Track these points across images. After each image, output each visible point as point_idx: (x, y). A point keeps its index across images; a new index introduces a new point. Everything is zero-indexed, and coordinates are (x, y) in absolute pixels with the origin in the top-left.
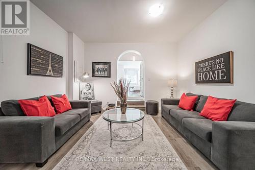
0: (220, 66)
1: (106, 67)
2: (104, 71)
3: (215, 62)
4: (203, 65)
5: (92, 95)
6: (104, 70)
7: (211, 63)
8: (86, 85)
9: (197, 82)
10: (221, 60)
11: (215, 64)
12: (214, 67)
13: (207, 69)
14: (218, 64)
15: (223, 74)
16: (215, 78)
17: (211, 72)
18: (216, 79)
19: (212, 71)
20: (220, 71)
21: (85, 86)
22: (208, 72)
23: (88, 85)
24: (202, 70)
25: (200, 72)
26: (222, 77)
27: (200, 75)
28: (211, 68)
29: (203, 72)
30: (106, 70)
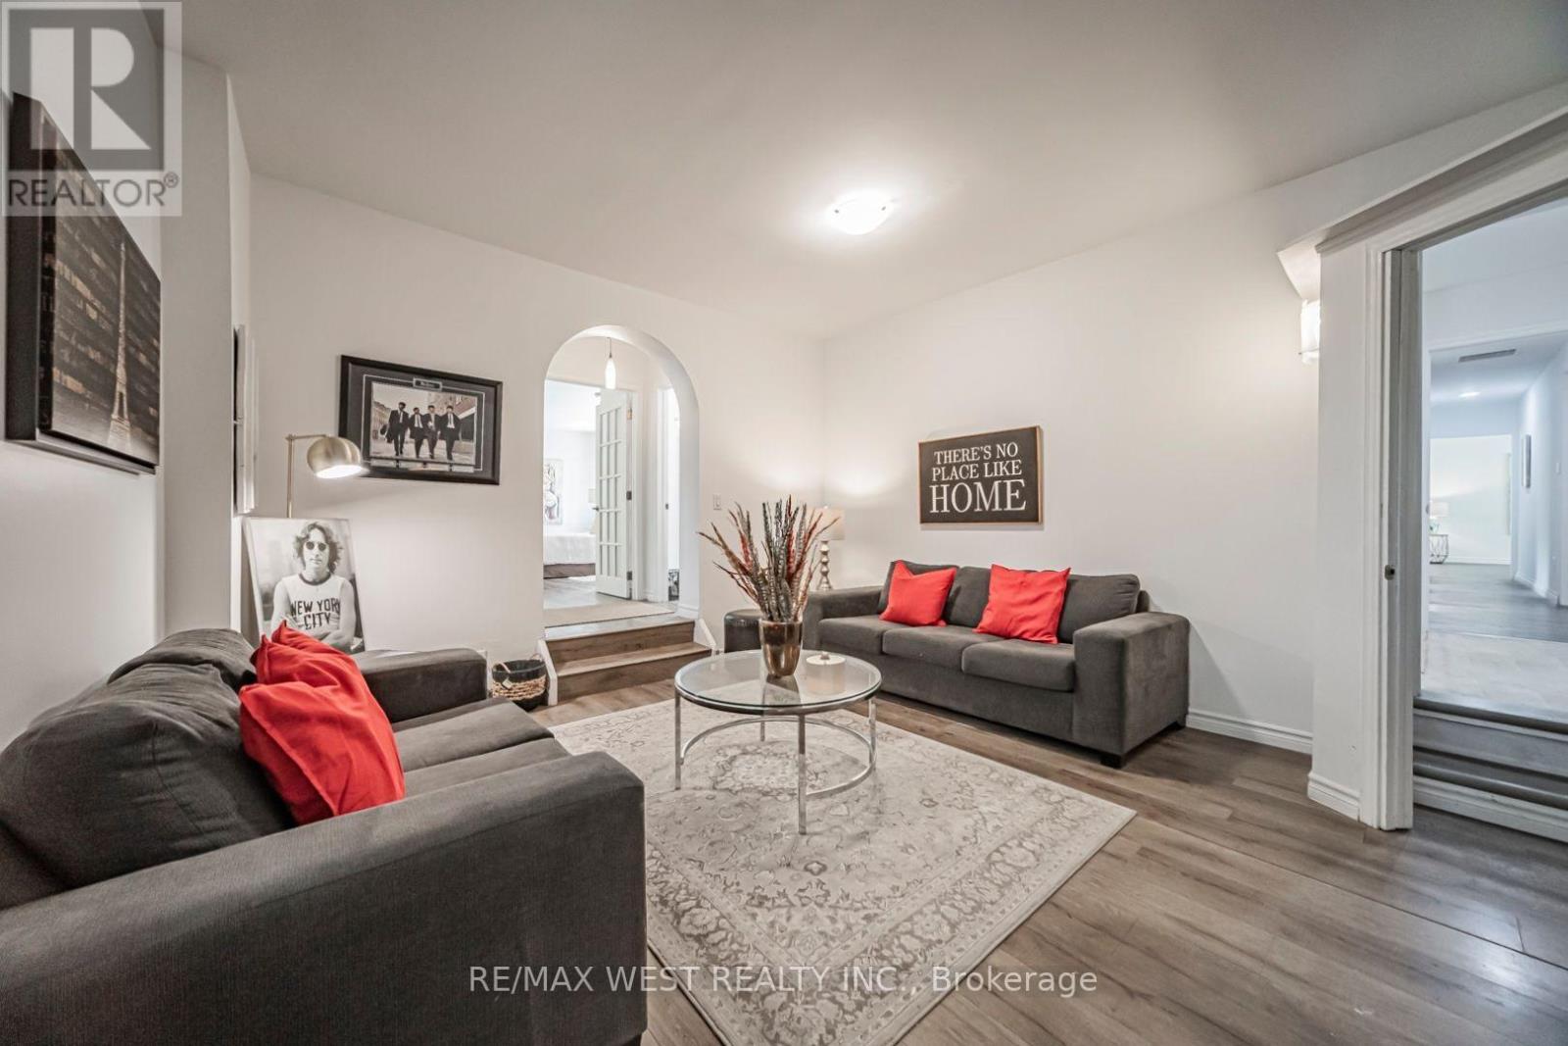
0: (1009, 467)
1: (468, 408)
2: (451, 438)
3: (994, 451)
4: (950, 456)
5: (347, 614)
6: (450, 431)
7: (981, 454)
8: (302, 542)
9: (927, 518)
10: (1013, 450)
11: (994, 458)
12: (991, 470)
13: (965, 472)
14: (1002, 459)
15: (1017, 494)
16: (992, 505)
17: (979, 485)
18: (997, 508)
19: (982, 479)
20: (1009, 483)
21: (290, 548)
22: (970, 482)
23: (316, 537)
24: (948, 472)
25: (939, 482)
26: (1016, 502)
27: (940, 492)
28: (980, 470)
29: (952, 483)
30: (464, 429)
